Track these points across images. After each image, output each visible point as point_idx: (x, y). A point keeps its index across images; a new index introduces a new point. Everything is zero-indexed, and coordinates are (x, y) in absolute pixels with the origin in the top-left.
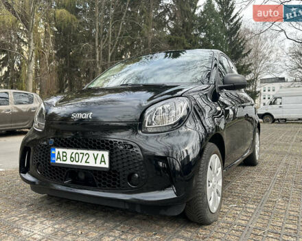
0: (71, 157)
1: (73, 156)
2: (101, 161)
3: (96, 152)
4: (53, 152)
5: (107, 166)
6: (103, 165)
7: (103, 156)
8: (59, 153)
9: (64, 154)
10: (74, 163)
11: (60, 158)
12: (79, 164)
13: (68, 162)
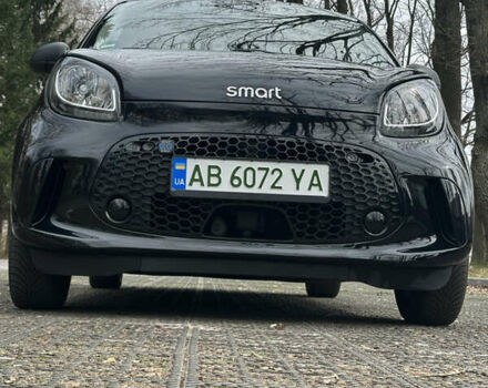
0: (233, 177)
1: (240, 174)
2: (312, 184)
3: (298, 167)
4: (179, 167)
5: (325, 193)
6: (315, 192)
7: (316, 173)
8: (197, 168)
9: (214, 171)
10: (242, 189)
11: (200, 180)
12: (255, 190)
13: (225, 187)
